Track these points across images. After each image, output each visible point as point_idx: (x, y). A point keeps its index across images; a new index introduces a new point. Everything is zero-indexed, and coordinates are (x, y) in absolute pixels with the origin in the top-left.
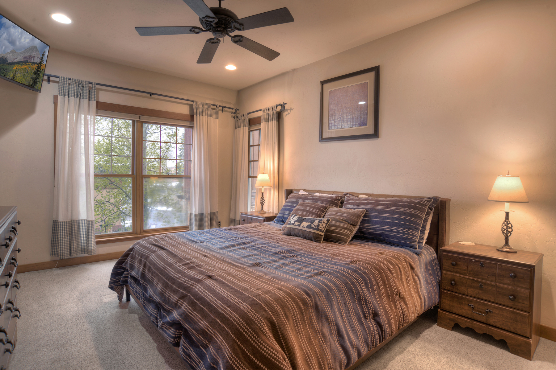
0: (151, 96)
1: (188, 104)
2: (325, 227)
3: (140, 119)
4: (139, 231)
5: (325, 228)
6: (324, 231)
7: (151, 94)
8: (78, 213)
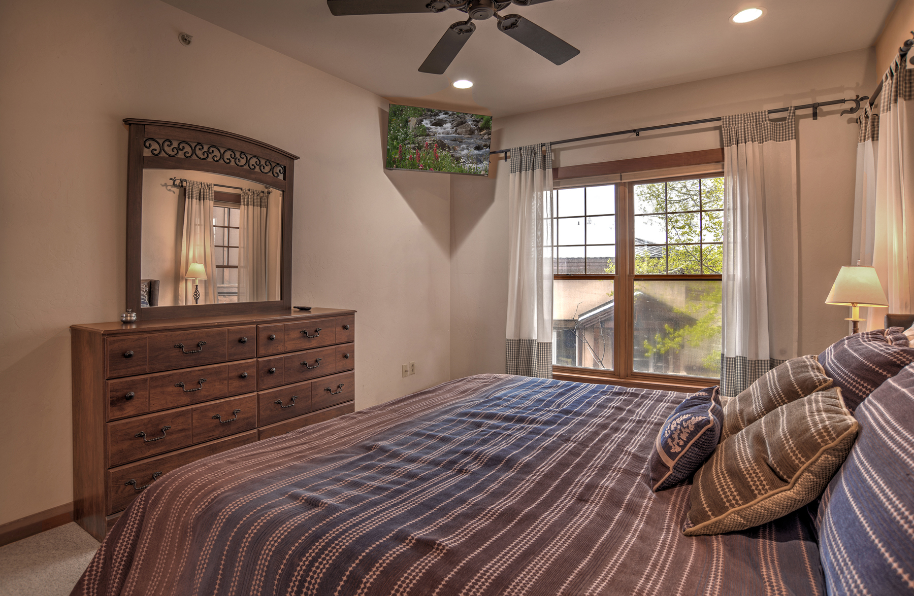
0: (638, 135)
1: (715, 128)
2: (686, 443)
3: (621, 180)
4: (622, 372)
5: (683, 447)
6: (677, 454)
7: (637, 132)
8: (530, 331)
